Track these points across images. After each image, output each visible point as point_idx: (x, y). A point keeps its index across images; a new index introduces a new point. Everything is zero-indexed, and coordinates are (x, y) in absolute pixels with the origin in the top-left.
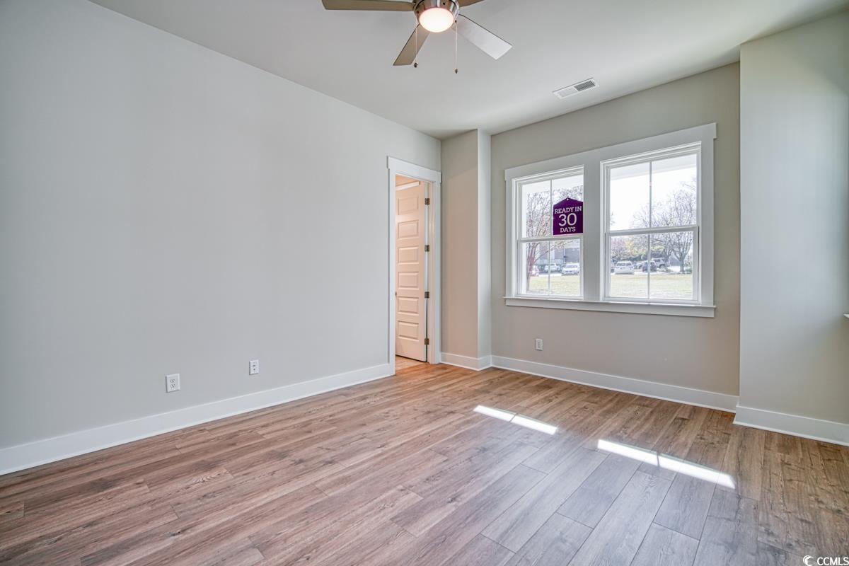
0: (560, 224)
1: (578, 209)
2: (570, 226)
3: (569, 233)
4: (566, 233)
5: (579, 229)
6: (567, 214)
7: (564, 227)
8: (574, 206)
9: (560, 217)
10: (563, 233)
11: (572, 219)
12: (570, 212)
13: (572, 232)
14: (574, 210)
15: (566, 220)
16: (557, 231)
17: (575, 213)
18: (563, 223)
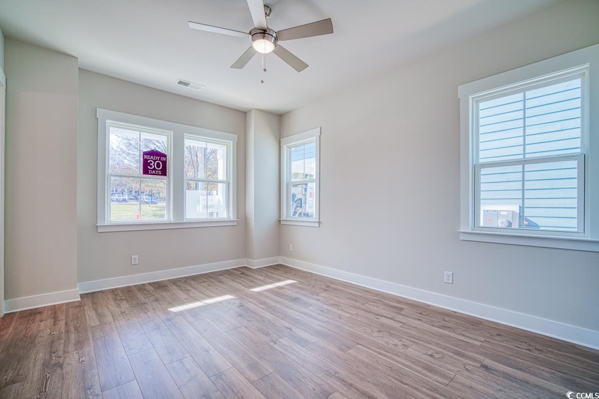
0: (149, 167)
1: (163, 159)
2: (157, 170)
3: (156, 175)
4: (154, 174)
5: (164, 172)
6: (155, 161)
7: (152, 170)
8: (160, 157)
9: (149, 161)
10: (152, 174)
11: (158, 165)
12: (157, 160)
13: (158, 175)
14: (160, 159)
15: (154, 164)
16: (146, 171)
17: (161, 161)
18: (151, 166)
